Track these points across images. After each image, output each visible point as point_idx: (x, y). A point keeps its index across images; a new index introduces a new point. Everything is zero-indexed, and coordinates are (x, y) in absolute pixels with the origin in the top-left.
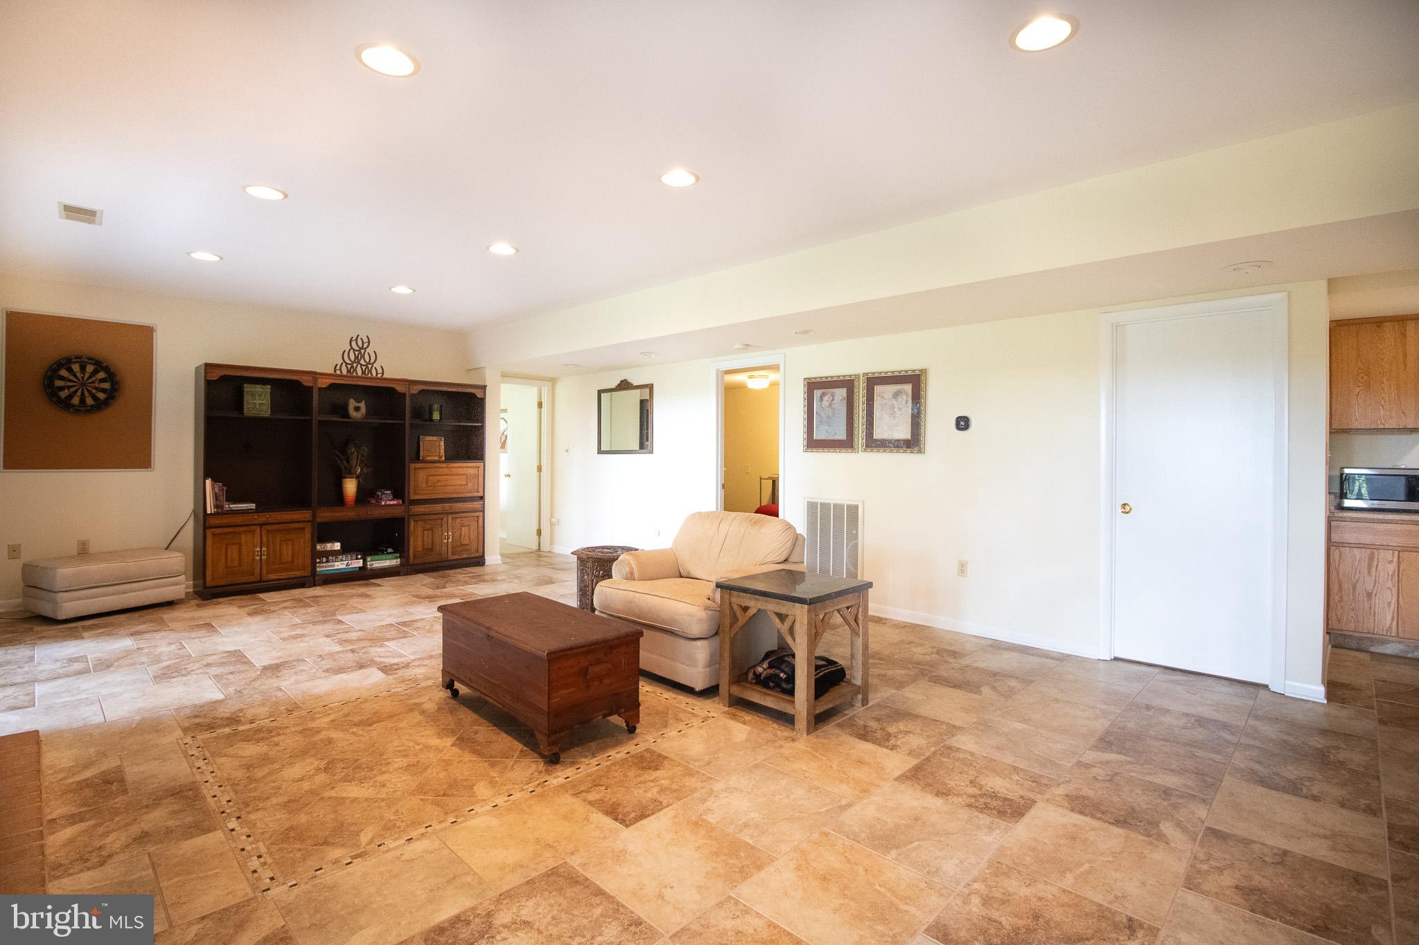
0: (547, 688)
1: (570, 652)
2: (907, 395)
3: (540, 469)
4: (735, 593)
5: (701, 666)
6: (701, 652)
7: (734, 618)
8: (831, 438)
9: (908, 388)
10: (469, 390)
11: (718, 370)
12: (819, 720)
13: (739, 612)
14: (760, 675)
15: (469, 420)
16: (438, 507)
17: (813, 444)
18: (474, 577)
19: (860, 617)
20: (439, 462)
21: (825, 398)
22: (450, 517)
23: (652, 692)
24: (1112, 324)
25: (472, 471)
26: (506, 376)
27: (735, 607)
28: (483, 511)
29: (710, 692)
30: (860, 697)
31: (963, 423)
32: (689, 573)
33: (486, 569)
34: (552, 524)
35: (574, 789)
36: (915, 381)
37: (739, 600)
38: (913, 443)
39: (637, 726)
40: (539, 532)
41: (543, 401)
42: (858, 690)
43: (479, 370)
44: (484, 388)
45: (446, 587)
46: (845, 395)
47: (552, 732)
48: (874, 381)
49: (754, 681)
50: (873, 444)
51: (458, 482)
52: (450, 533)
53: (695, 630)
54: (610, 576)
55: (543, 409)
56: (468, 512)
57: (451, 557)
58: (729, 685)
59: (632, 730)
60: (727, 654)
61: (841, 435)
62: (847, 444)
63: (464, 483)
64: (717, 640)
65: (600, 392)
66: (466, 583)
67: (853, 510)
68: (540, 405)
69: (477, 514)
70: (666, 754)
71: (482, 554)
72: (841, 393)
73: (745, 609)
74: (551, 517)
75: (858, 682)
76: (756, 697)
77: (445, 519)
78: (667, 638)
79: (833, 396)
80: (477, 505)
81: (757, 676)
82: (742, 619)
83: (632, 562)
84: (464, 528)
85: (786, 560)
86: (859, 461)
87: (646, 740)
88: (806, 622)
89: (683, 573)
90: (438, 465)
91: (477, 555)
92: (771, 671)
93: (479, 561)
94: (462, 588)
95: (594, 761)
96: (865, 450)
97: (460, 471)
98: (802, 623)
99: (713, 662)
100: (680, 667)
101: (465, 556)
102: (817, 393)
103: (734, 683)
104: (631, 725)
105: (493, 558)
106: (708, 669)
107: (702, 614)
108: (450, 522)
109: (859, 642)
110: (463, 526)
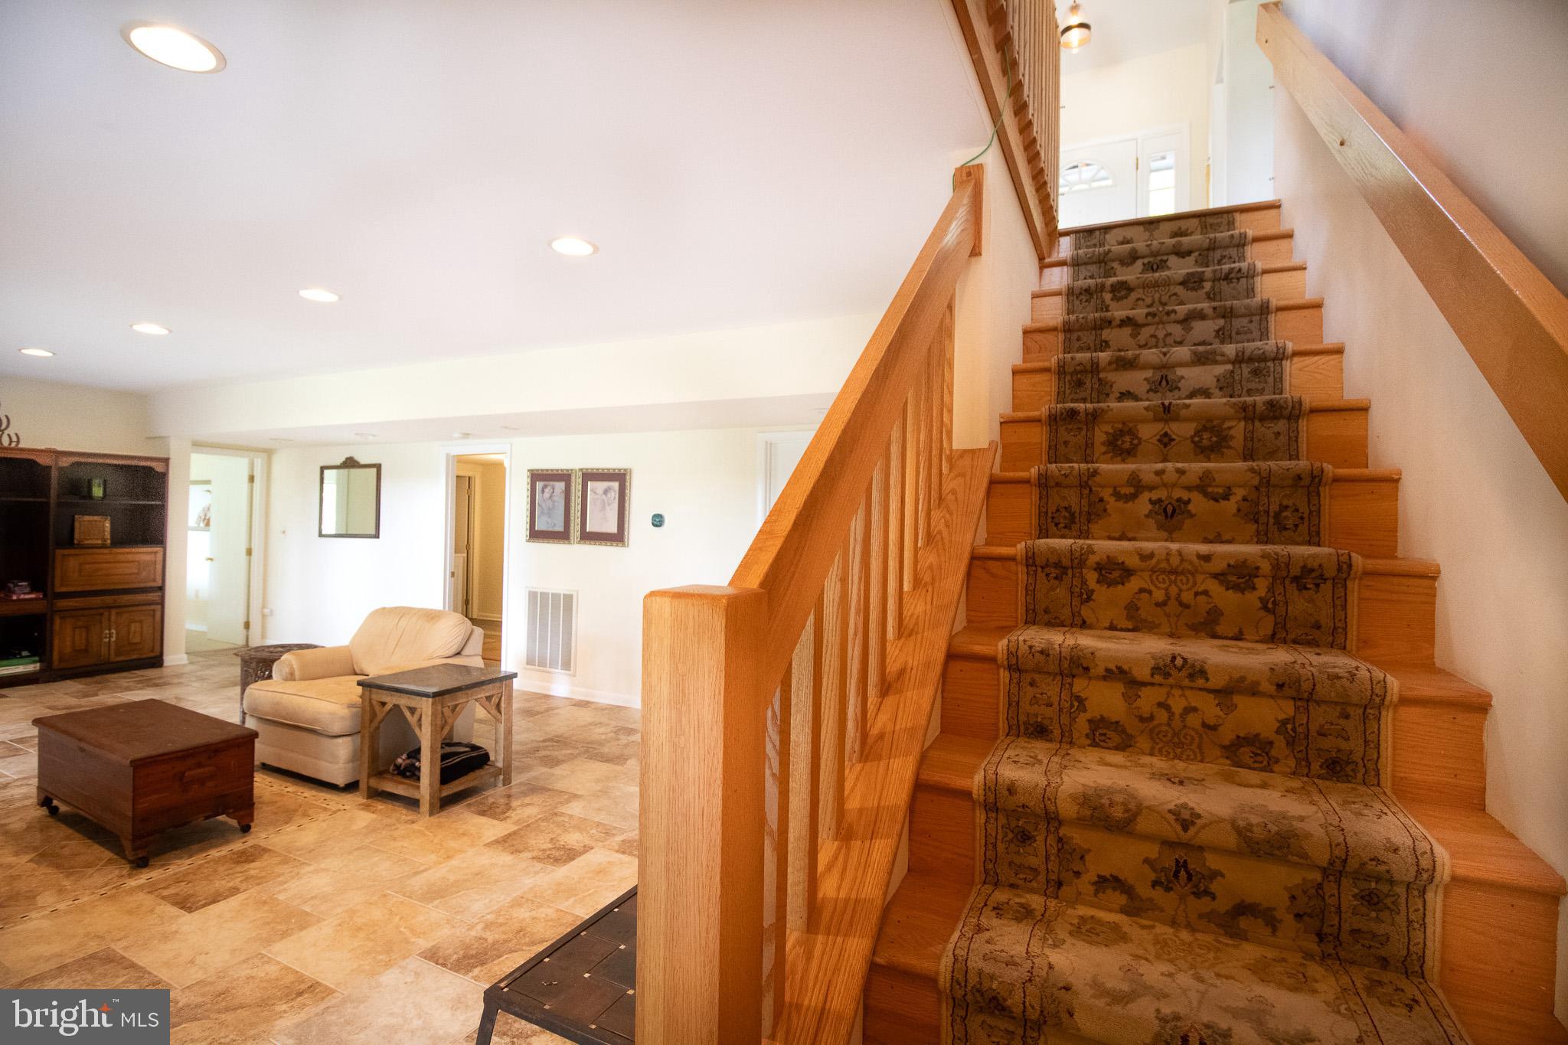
0: (131, 794)
1: (160, 758)
2: (615, 491)
3: (249, 552)
4: (374, 690)
5: (341, 762)
6: (343, 749)
7: (374, 715)
8: (550, 529)
9: (616, 485)
10: (148, 464)
11: (448, 455)
12: (445, 803)
13: (377, 708)
14: (401, 765)
15: (147, 497)
16: (97, 601)
17: (535, 535)
18: (141, 682)
19: (503, 705)
20: (104, 546)
21: (547, 490)
22: (114, 612)
23: (294, 792)
24: (767, 443)
25: (147, 558)
26: (199, 445)
27: (374, 703)
28: (162, 603)
29: (351, 787)
30: (501, 777)
31: (658, 521)
32: (362, 670)
33: (165, 671)
34: (264, 616)
35: (152, 888)
36: (620, 478)
37: (379, 696)
38: (618, 538)
39: (252, 824)
40: (247, 625)
41: (255, 474)
42: (499, 771)
43: (162, 439)
44: (166, 461)
45: (97, 695)
46: (564, 488)
47: (136, 837)
48: (589, 476)
49: (396, 772)
50: (588, 537)
51: (127, 571)
52: (113, 631)
53: (337, 728)
54: (270, 677)
55: (255, 484)
56: (143, 605)
57: (113, 658)
58: (368, 778)
59: (246, 829)
60: (366, 749)
61: (559, 527)
62: (563, 536)
63: (136, 571)
64: (358, 738)
65: (323, 469)
66: (128, 689)
67: (569, 599)
68: (252, 479)
69: (152, 607)
70: (270, 848)
71: (158, 654)
72: (560, 486)
73: (383, 704)
74: (264, 606)
75: (500, 764)
76: (390, 787)
77: (106, 614)
78: (313, 737)
79: (553, 489)
80: (154, 596)
81: (397, 767)
82: (381, 713)
83: (294, 662)
84: (133, 625)
85: (459, 653)
86: (576, 552)
87: (259, 836)
88: (430, 713)
89: (358, 671)
90: (102, 551)
91: (152, 655)
92: (408, 761)
93: (157, 661)
94: (119, 695)
95: (189, 861)
96: (579, 543)
97: (130, 557)
98: (426, 714)
99: (355, 757)
100: (323, 764)
101: (135, 657)
102: (539, 485)
103: (373, 776)
104: (244, 824)
105: (175, 656)
106: (351, 764)
107: (345, 712)
108: (113, 617)
109: (502, 728)
110: (132, 621)
